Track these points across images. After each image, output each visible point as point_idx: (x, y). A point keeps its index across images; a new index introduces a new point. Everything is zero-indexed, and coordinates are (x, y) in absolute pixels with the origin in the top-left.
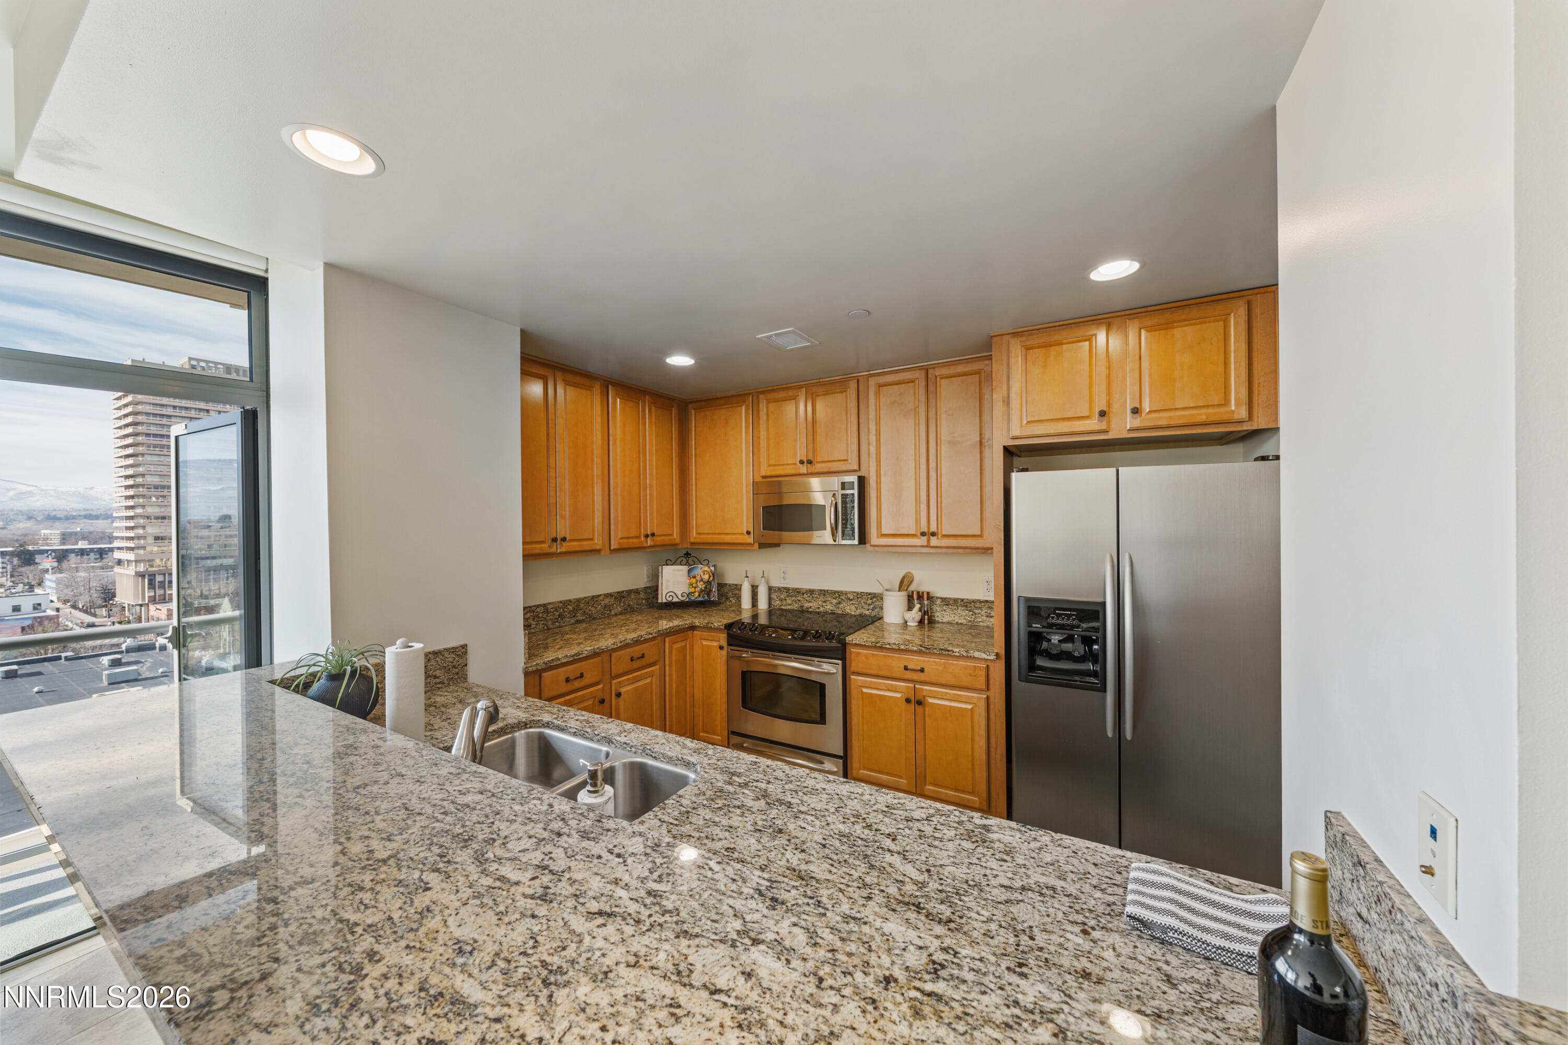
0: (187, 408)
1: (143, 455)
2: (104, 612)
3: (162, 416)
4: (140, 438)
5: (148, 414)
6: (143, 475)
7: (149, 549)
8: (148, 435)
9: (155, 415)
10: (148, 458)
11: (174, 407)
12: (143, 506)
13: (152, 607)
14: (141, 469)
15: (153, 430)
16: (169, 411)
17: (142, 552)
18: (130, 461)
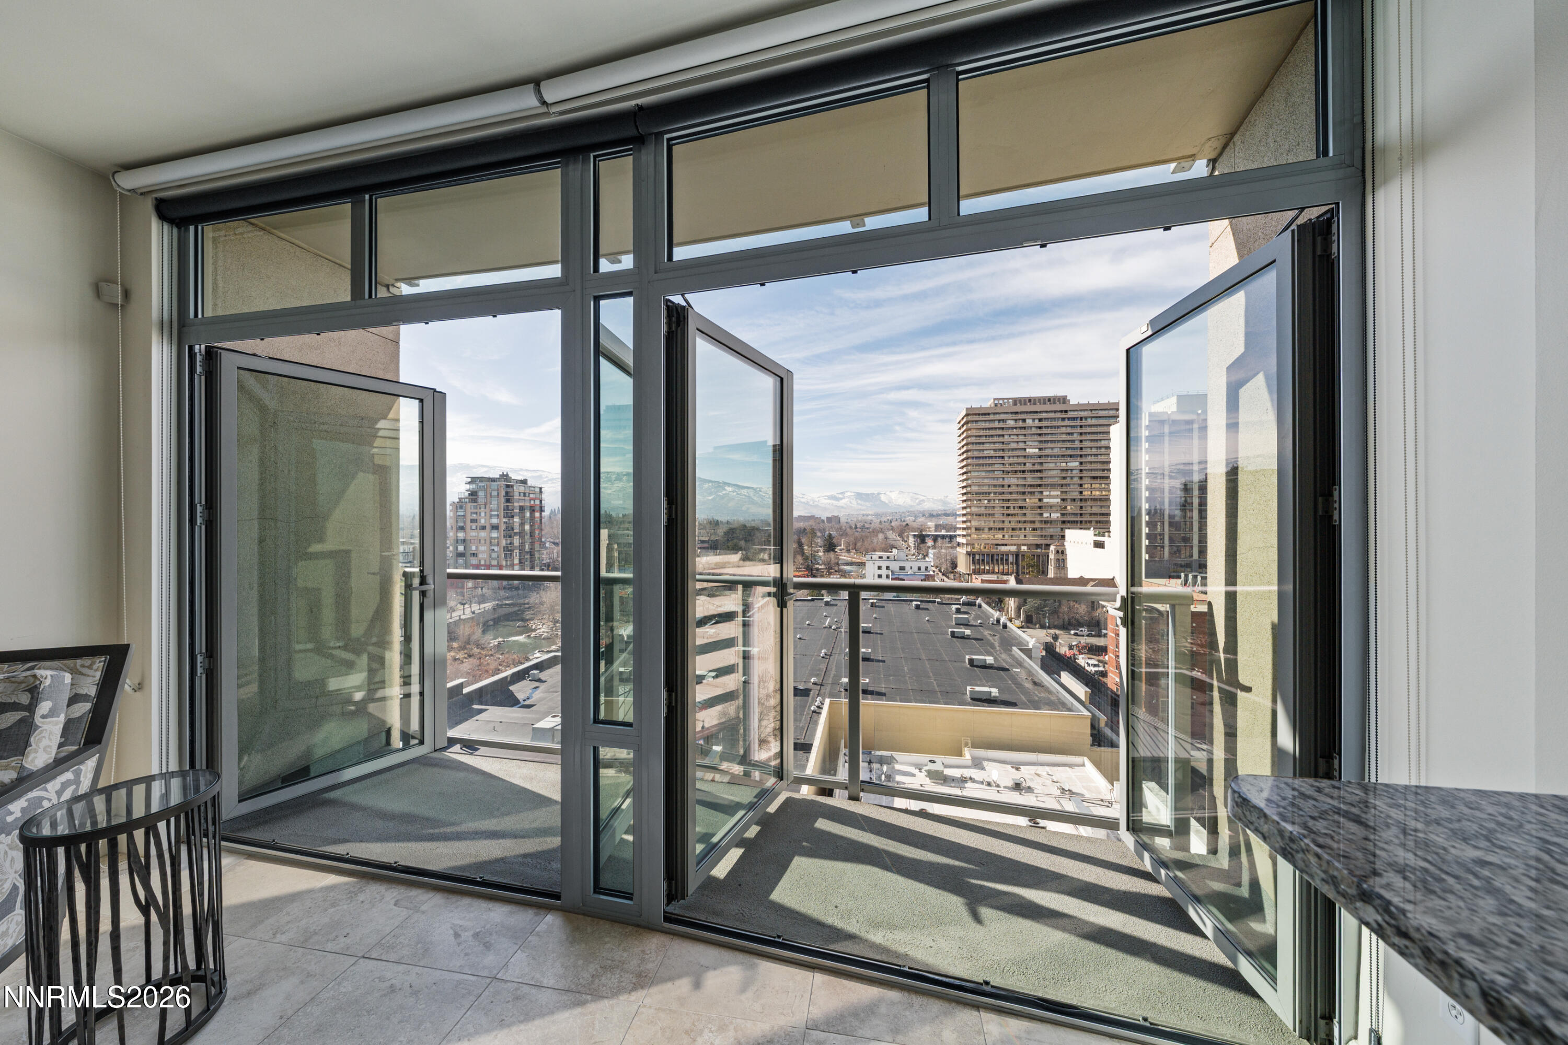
0: (992, 436)
1: (970, 472)
2: (952, 576)
3: (980, 443)
4: (969, 461)
5: (973, 443)
6: (970, 486)
7: (973, 536)
8: (973, 458)
9: (977, 443)
10: (973, 474)
11: (986, 436)
12: (970, 507)
13: (974, 577)
14: (969, 482)
15: (976, 454)
16: (983, 440)
17: (969, 538)
18: (964, 477)
